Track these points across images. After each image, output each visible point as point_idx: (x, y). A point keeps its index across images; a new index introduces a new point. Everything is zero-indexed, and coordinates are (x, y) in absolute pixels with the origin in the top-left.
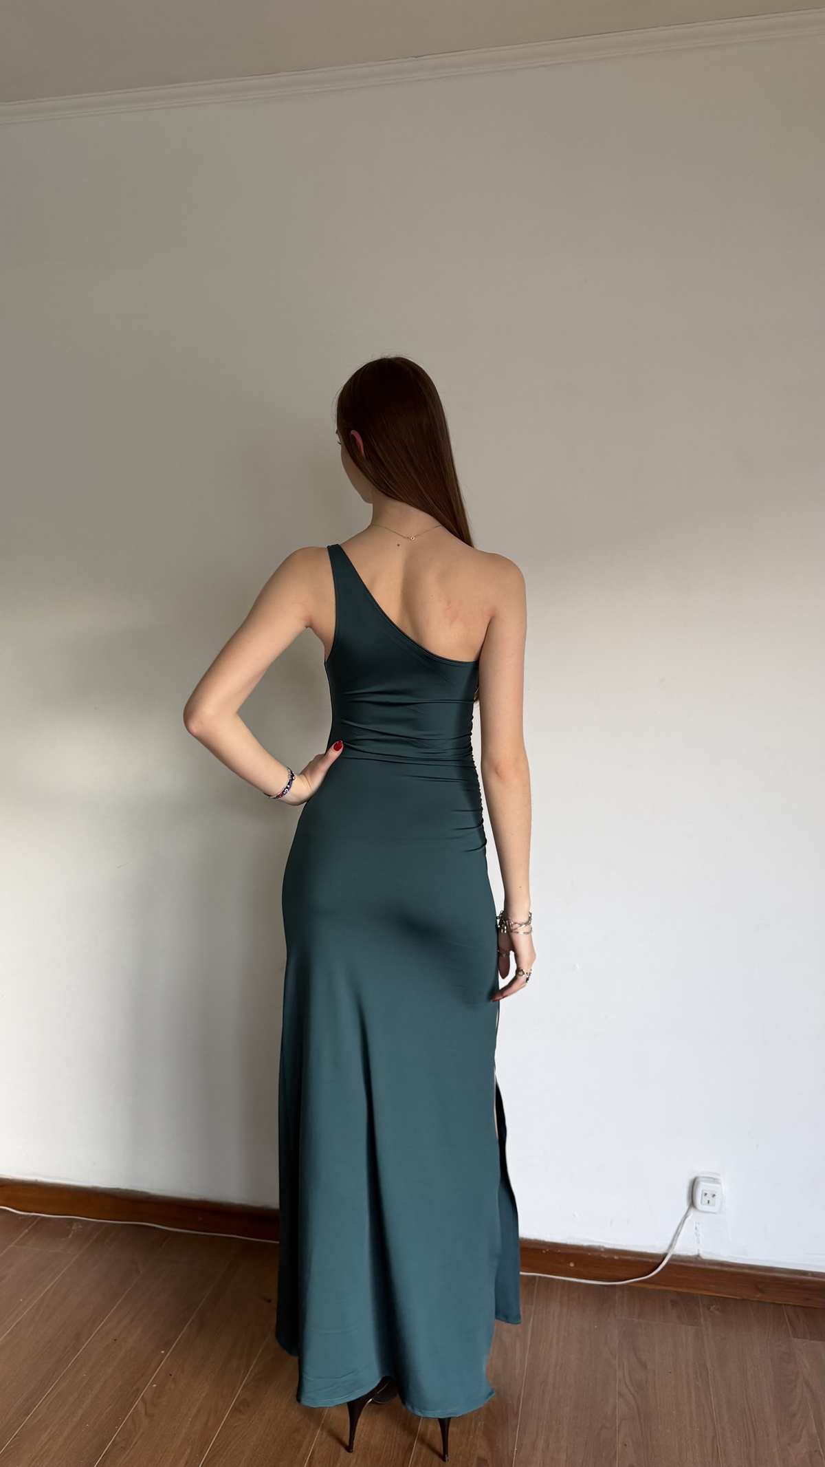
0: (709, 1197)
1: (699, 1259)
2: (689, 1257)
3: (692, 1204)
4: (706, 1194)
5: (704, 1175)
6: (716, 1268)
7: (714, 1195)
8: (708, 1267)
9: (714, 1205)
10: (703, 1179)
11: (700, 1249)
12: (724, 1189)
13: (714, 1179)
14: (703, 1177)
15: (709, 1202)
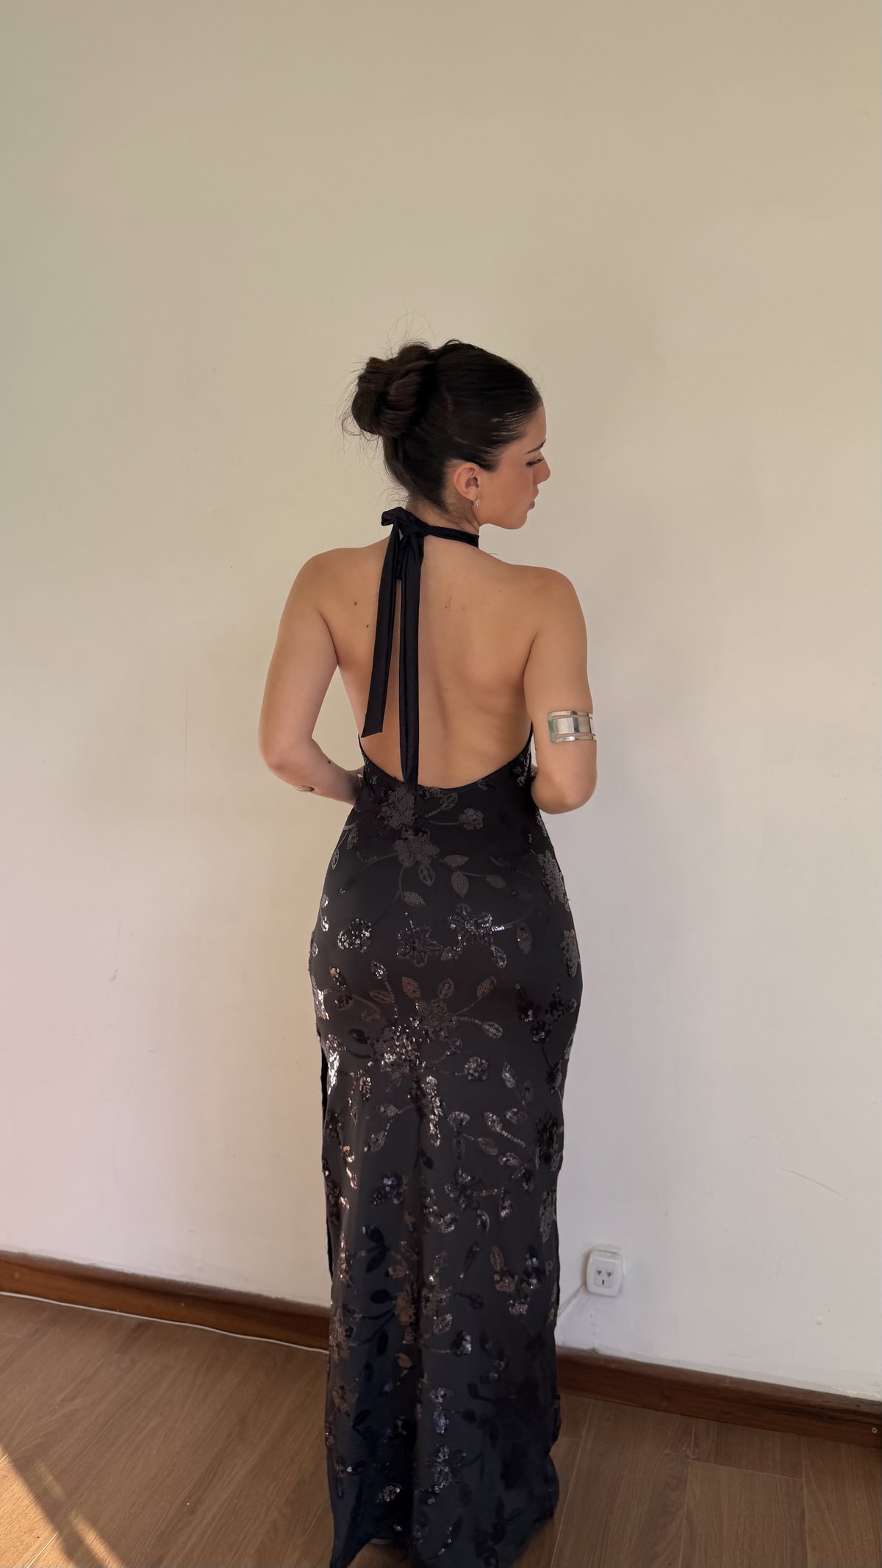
0: (604, 1276)
1: (597, 1353)
2: (582, 1351)
3: (585, 1284)
4: (600, 1272)
5: (603, 1249)
6: (613, 1366)
7: (609, 1274)
8: (602, 1363)
9: (609, 1288)
10: (598, 1253)
11: (596, 1342)
12: (624, 1268)
13: (614, 1253)
14: (600, 1251)
15: (603, 1281)
